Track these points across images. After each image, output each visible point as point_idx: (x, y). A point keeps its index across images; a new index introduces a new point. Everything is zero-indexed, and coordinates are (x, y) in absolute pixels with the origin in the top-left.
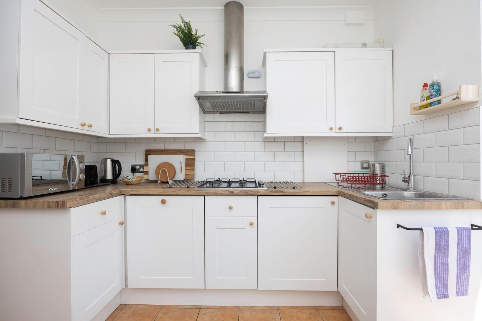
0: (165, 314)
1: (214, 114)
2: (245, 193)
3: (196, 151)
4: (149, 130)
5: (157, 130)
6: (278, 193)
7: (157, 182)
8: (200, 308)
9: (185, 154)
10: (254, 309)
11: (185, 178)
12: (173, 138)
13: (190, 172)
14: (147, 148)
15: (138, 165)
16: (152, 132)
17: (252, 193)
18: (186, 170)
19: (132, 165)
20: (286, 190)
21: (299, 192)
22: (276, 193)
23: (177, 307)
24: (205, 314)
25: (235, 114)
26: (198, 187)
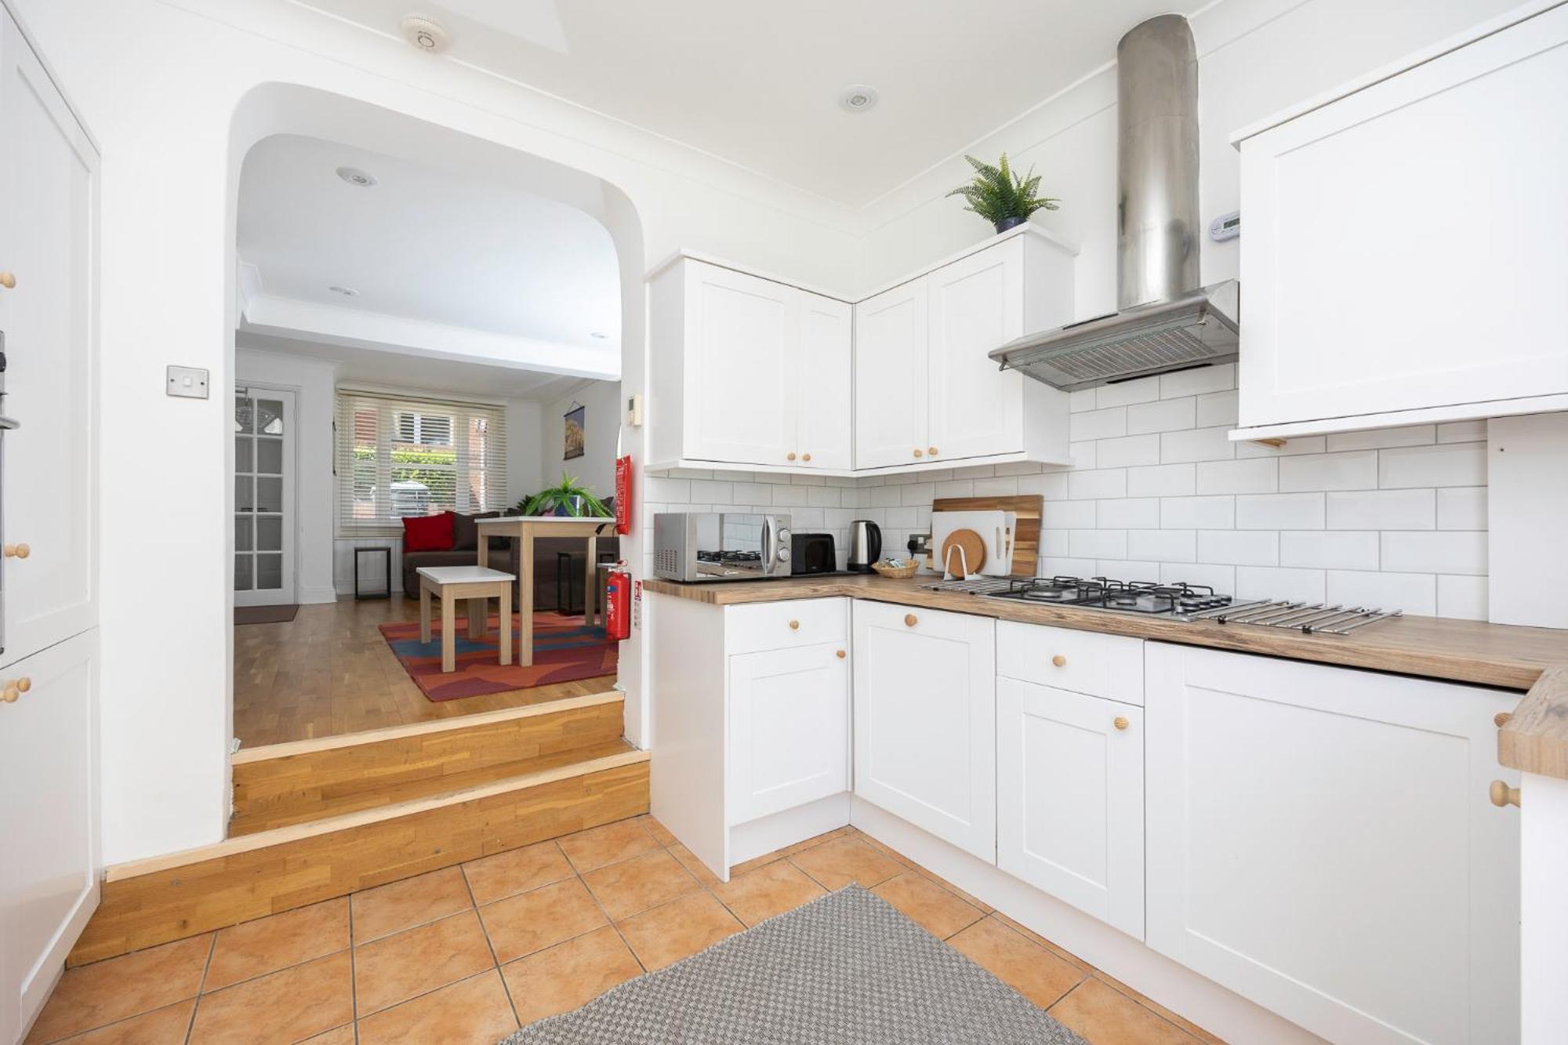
0: (907, 882)
1: (1096, 387)
2: (1098, 624)
3: (1045, 499)
4: (917, 454)
5: (932, 452)
6: (1214, 637)
7: (943, 577)
8: (988, 913)
9: (1018, 509)
10: (1138, 1003)
11: (1013, 571)
12: (990, 465)
13: (1028, 557)
14: (940, 496)
15: (921, 536)
16: (924, 459)
17: (1119, 627)
18: (1016, 551)
19: (911, 536)
20: (1246, 633)
21: (1309, 647)
22: (1208, 637)
23: (941, 883)
24: (987, 931)
25: (1162, 376)
26: (988, 595)
